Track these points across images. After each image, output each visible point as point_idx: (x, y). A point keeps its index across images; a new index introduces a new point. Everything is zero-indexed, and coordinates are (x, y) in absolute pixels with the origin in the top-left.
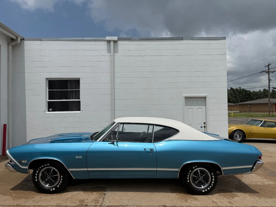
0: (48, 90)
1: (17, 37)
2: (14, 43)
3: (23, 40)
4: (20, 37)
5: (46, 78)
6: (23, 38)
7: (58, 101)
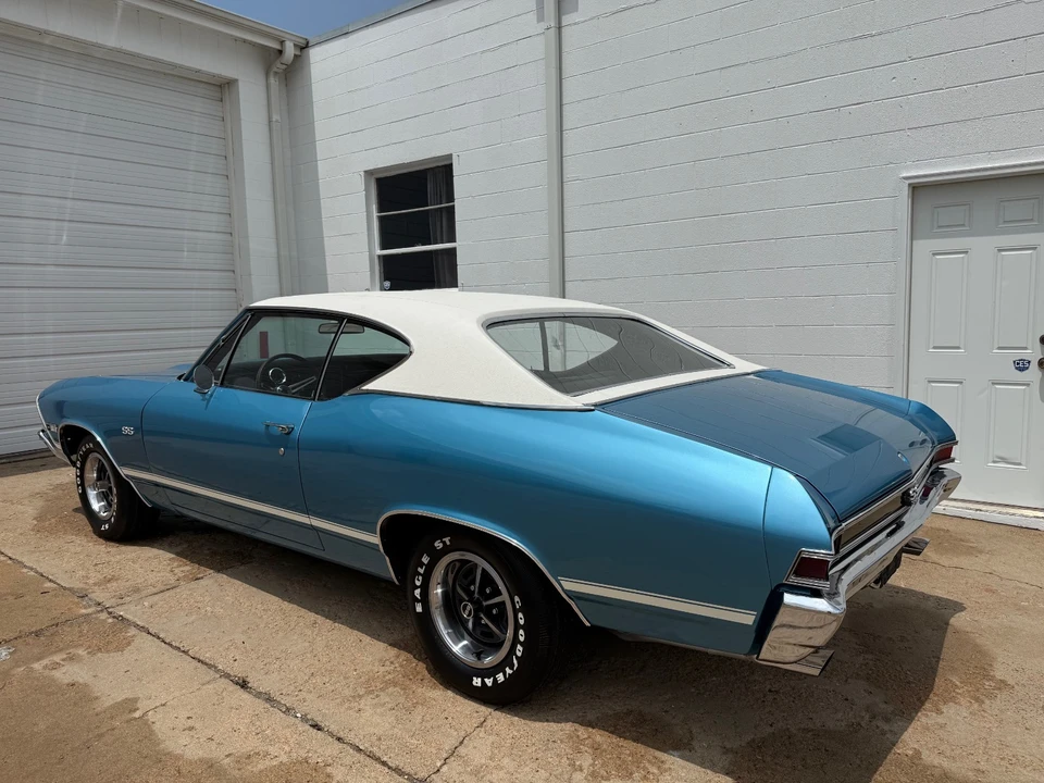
0: (375, 215)
1: (282, 42)
2: (278, 66)
3: (304, 47)
4: (291, 40)
5: (365, 172)
6: (304, 42)
7: (403, 254)
